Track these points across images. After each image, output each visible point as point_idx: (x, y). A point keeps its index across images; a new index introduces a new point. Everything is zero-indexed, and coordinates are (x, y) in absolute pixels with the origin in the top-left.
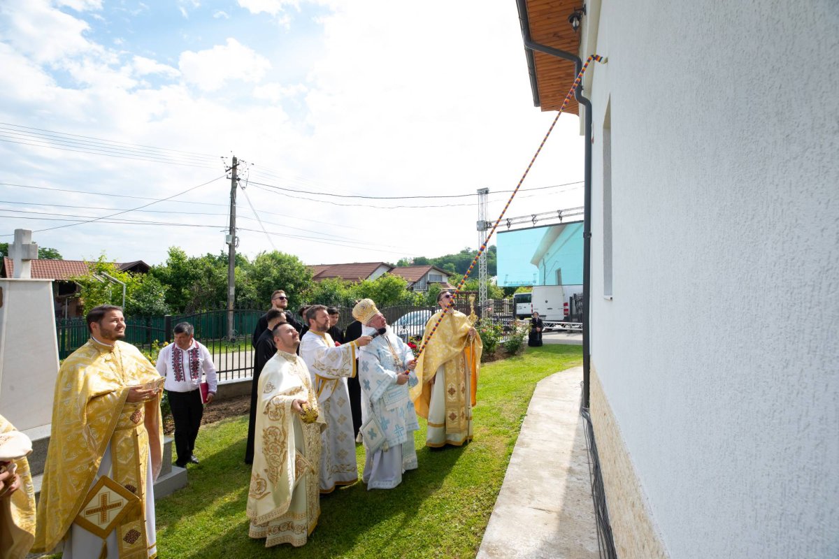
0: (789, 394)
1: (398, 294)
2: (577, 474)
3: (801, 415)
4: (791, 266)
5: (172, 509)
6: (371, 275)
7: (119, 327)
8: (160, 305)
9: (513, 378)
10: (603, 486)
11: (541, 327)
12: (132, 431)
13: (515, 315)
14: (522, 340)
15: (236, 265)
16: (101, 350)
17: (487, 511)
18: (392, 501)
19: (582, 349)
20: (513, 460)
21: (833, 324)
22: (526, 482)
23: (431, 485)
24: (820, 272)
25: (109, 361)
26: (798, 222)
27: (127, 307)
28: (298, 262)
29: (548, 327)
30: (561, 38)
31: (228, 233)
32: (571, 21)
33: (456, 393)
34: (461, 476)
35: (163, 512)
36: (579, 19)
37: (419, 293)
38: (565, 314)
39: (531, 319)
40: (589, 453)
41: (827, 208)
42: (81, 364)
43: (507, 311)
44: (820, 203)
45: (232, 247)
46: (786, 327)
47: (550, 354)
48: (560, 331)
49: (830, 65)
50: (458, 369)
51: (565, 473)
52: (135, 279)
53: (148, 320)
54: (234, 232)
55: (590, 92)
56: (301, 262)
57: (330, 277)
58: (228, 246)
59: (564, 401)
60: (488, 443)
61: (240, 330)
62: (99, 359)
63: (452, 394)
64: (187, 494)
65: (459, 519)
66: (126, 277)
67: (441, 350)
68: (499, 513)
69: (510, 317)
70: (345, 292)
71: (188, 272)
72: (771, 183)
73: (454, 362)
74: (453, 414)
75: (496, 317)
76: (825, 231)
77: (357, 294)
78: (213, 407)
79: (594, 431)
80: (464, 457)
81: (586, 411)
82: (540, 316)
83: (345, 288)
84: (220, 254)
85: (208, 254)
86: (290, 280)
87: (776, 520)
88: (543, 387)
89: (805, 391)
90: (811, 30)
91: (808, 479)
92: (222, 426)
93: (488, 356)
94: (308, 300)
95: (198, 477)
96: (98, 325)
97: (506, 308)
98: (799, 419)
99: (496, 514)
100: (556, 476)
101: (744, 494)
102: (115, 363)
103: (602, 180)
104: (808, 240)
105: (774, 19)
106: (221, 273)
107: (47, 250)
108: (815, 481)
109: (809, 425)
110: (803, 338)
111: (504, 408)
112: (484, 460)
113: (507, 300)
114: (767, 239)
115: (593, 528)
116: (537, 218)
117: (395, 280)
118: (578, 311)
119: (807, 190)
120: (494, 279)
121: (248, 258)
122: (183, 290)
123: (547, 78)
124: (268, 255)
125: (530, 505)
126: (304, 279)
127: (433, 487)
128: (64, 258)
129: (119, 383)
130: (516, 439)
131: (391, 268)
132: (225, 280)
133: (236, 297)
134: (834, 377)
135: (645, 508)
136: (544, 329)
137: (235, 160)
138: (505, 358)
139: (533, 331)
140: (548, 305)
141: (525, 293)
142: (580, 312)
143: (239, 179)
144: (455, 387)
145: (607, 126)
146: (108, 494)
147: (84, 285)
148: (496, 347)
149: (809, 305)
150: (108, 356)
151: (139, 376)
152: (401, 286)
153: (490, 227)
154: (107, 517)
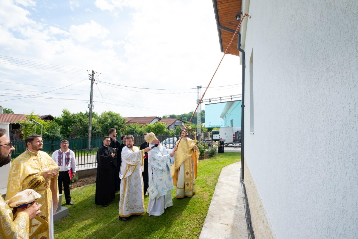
0: (331, 176)
1: (163, 130)
2: (239, 208)
3: (336, 185)
4: (330, 123)
5: (61, 226)
6: (151, 122)
7: (40, 145)
8: (58, 134)
9: (212, 167)
10: (250, 213)
11: (224, 145)
12: (44, 191)
13: (213, 140)
14: (215, 150)
15: (92, 117)
16: (31, 155)
17: (201, 225)
18: (160, 221)
19: (241, 154)
20: (212, 202)
21: (349, 147)
22: (218, 212)
23: (177, 214)
24: (343, 125)
25: (35, 160)
26: (333, 104)
27: (43, 135)
28: (120, 116)
29: (226, 145)
30: (232, 24)
31: (89, 103)
32: (237, 18)
33: (189, 174)
34: (190, 209)
35: (57, 228)
36: (240, 17)
37: (172, 130)
38: (233, 139)
39: (219, 141)
40: (244, 199)
41: (345, 99)
42: (22, 161)
43: (209, 138)
44: (342, 97)
45: (91, 109)
46: (328, 148)
47: (227, 156)
48: (231, 146)
49: (345, 40)
50: (190, 163)
51: (234, 208)
52: (47, 123)
53: (52, 141)
54: (92, 103)
55: (244, 47)
56: (121, 116)
57: (134, 123)
58: (89, 109)
59: (233, 176)
60: (201, 195)
61: (94, 146)
62: (31, 159)
63: (187, 174)
64: (68, 219)
65: (189, 229)
66: (43, 122)
67: (183, 155)
68: (206, 226)
69: (211, 140)
70: (140, 129)
71: (71, 120)
72: (321, 88)
73: (188, 161)
74: (188, 183)
75: (205, 140)
76: (344, 108)
77: (145, 130)
78: (80, 180)
79: (246, 189)
80: (191, 201)
81: (242, 181)
82: (223, 140)
83: (140, 127)
84: (85, 112)
85: (80, 112)
86: (116, 124)
87: (326, 230)
88: (224, 171)
89: (337, 175)
90: (337, 26)
91: (339, 212)
92: (85, 188)
93: (202, 157)
94: (124, 133)
95: (73, 212)
96: (30, 144)
97: (209, 136)
98: (335, 187)
99: (205, 226)
100: (230, 209)
101: (311, 219)
102: (38, 160)
103: (249, 84)
104: (337, 111)
105: (321, 20)
106: (86, 120)
107: (7, 109)
108: (342, 214)
109: (339, 190)
110: (336, 153)
111: (208, 180)
112: (199, 203)
113: (209, 133)
114: (320, 110)
115: (246, 232)
116: (222, 99)
117: (162, 124)
118: (239, 138)
119: (337, 91)
120: (203, 124)
121: (98, 114)
122: (68, 128)
123: (226, 41)
124: (106, 113)
125: (219, 222)
126: (122, 124)
127: (177, 215)
128: (15, 113)
129: (39, 170)
130: (213, 193)
131: (160, 119)
132: (87, 124)
133: (92, 131)
134: (349, 169)
135: (268, 224)
136: (225, 146)
137: (93, 72)
138: (208, 158)
139: (220, 146)
140: (227, 135)
141: (217, 130)
142: (240, 138)
143: (94, 80)
144: (189, 171)
145: (251, 61)
146: (32, 220)
147: (24, 125)
148: (204, 153)
149: (338, 139)
150: (34, 157)
151: (48, 167)
152: (164, 127)
153: (202, 102)
154: (32, 231)
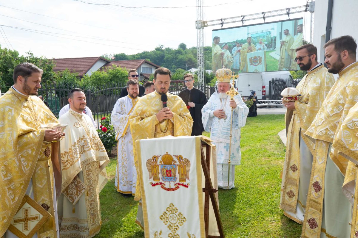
12: (46, 162)
16: (20, 98)
38: (263, 95)
96: (23, 80)
102: (30, 109)
116: (246, 18)
146: (29, 209)
150: (25, 103)
153: (206, 26)
154: (29, 226)
